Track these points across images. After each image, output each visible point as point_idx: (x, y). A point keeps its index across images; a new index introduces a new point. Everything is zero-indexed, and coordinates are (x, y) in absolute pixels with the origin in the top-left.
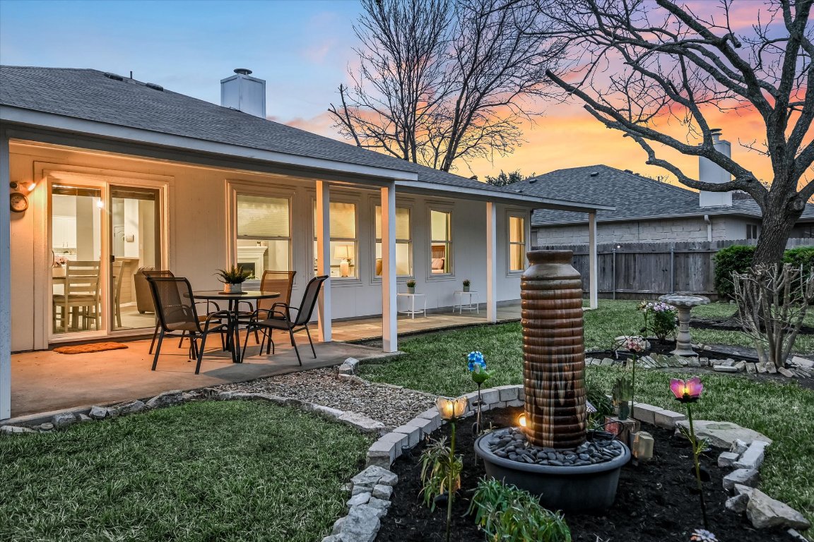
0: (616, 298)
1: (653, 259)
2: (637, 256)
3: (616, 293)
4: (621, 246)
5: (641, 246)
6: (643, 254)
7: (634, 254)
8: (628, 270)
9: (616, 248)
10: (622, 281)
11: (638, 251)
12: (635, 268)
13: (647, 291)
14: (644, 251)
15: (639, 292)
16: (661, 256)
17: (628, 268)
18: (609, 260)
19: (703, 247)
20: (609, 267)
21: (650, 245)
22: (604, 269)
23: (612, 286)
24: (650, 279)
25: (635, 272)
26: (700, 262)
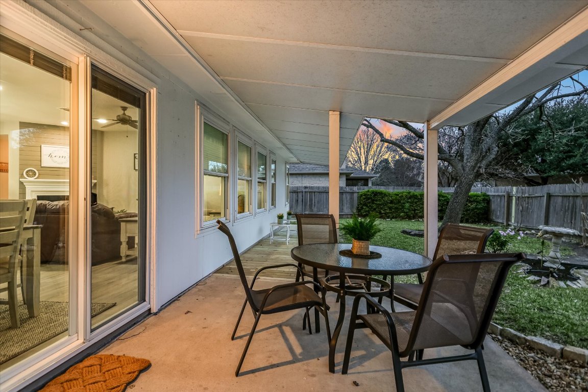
1: (325, 195)
4: (308, 188)
5: (319, 188)
7: (314, 192)
8: (311, 201)
9: (305, 188)
10: (308, 207)
11: (317, 191)
12: (315, 200)
13: (321, 213)
14: (320, 190)
18: (300, 195)
19: (351, 189)
20: (300, 200)
21: (323, 187)
22: (297, 200)
23: (302, 210)
24: (323, 206)
25: (315, 202)
26: (348, 198)
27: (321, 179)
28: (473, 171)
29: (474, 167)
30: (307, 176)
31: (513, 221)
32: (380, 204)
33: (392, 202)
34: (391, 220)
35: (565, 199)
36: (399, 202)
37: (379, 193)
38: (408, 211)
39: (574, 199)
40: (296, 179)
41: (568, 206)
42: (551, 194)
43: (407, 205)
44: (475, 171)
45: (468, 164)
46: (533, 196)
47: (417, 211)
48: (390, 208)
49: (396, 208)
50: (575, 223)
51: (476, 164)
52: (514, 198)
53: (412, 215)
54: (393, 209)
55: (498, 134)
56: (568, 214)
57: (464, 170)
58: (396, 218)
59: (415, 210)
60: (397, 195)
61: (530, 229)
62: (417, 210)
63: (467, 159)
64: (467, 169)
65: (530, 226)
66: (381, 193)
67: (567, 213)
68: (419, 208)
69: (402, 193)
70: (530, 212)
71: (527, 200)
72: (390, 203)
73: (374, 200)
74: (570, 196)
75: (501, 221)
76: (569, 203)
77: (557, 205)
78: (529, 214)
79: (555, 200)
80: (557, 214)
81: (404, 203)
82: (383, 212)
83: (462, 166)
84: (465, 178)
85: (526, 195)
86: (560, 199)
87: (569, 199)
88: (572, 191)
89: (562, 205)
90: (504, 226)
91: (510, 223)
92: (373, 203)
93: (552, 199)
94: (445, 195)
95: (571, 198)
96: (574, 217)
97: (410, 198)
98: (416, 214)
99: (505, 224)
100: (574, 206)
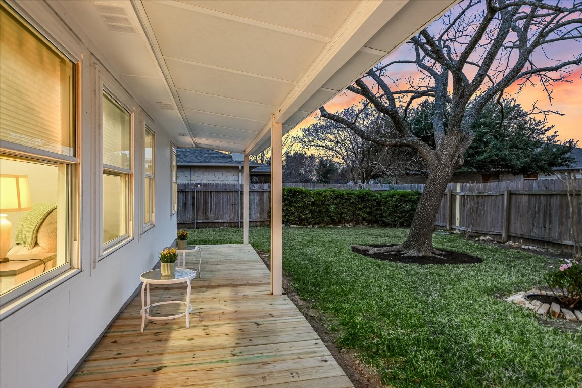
0: (197, 228)
1: (225, 195)
2: (212, 193)
3: (196, 223)
4: (201, 186)
5: (217, 185)
6: (218, 192)
7: (211, 192)
8: (206, 204)
9: (196, 187)
10: (201, 213)
11: (214, 190)
12: (211, 203)
13: (220, 221)
14: (218, 189)
15: (215, 221)
16: (231, 194)
17: (205, 203)
18: (190, 196)
19: (260, 188)
20: (190, 203)
21: (223, 185)
22: (186, 204)
23: (193, 217)
24: (223, 211)
25: (211, 206)
26: (257, 199)
27: (216, 174)
28: (451, 161)
29: (453, 156)
30: (197, 170)
31: (457, 224)
32: (300, 207)
33: (314, 204)
34: (313, 226)
35: (534, 198)
36: (323, 203)
37: (298, 192)
38: (333, 214)
39: (547, 198)
40: (182, 173)
41: (539, 206)
42: (513, 193)
43: (333, 207)
44: (454, 161)
45: (445, 152)
46: (486, 194)
47: (343, 215)
48: (312, 212)
49: (320, 211)
50: (550, 228)
51: (455, 151)
52: (458, 197)
53: (338, 220)
54: (316, 212)
55: (478, 111)
56: (539, 217)
57: (439, 160)
58: (319, 224)
59: (341, 214)
60: (320, 194)
61: (485, 235)
62: (343, 213)
63: (442, 145)
64: (444, 159)
65: (483, 230)
66: (301, 192)
67: (537, 216)
68: (345, 210)
69: (326, 191)
70: (482, 214)
71: (475, 199)
72: (312, 205)
73: (292, 202)
74: (540, 195)
75: (441, 224)
76: (540, 203)
77: (521, 206)
78: (480, 215)
79: (519, 200)
80: (521, 216)
81: (329, 205)
82: (303, 217)
83: (436, 155)
84: (441, 172)
85: (477, 193)
86: (526, 198)
87: (539, 198)
88: (545, 189)
89: (529, 207)
90: (447, 230)
91: (453, 227)
92: (291, 206)
93: (514, 198)
94: (373, 194)
95: (542, 197)
96: (548, 221)
97: (336, 198)
98: (343, 218)
99: (448, 228)
100: (548, 206)
